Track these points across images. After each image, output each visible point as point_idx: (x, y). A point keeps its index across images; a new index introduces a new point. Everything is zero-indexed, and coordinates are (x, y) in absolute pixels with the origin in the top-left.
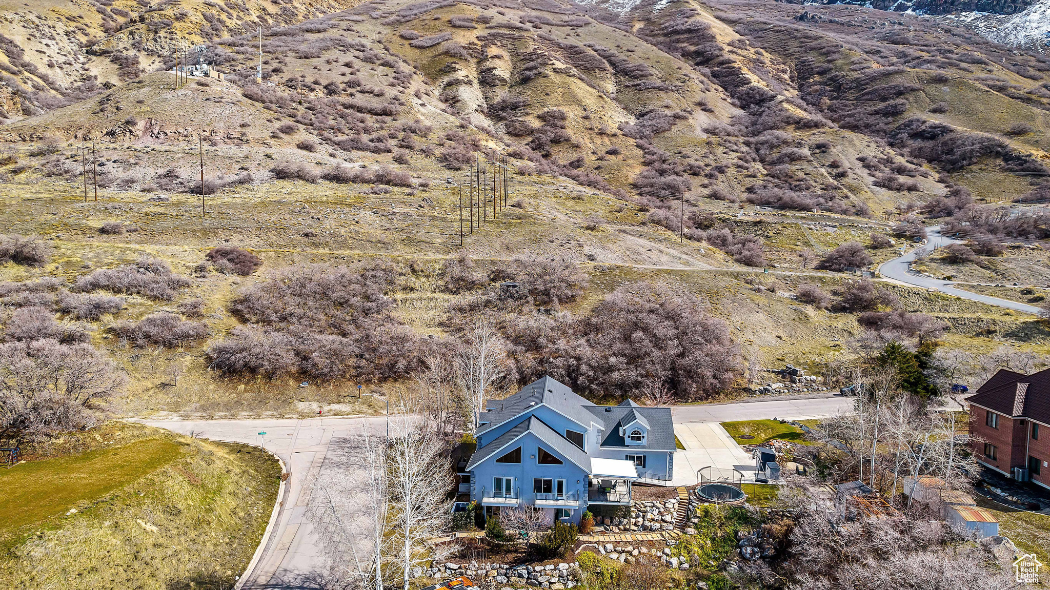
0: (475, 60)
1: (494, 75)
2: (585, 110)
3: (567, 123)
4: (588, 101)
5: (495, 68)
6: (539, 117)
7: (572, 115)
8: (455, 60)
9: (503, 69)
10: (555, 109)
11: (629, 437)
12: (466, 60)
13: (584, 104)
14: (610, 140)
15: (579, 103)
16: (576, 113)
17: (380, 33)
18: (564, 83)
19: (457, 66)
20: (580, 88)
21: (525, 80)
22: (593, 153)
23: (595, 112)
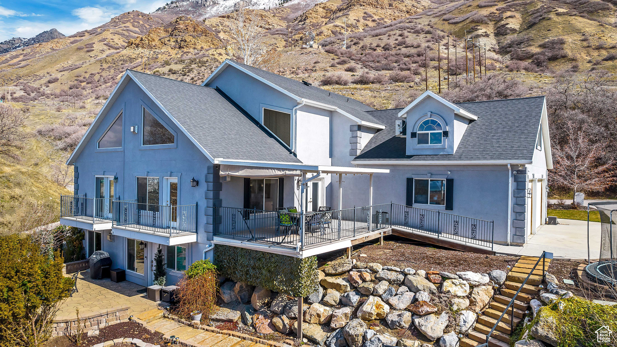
0: (493, 23)
1: (507, 28)
2: (584, 35)
3: (565, 46)
4: (587, 29)
5: (507, 24)
6: (540, 46)
7: (570, 40)
8: (477, 24)
9: (514, 23)
10: (556, 38)
11: (414, 135)
12: (486, 23)
13: (583, 31)
14: (608, 52)
15: (578, 31)
16: (575, 38)
17: (430, 21)
18: (564, 21)
19: (479, 27)
20: (580, 22)
21: (531, 25)
22: (590, 62)
23: (594, 35)
